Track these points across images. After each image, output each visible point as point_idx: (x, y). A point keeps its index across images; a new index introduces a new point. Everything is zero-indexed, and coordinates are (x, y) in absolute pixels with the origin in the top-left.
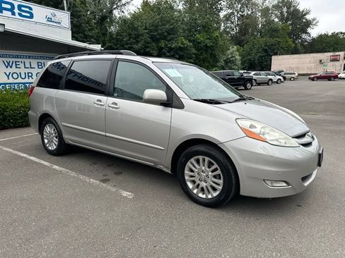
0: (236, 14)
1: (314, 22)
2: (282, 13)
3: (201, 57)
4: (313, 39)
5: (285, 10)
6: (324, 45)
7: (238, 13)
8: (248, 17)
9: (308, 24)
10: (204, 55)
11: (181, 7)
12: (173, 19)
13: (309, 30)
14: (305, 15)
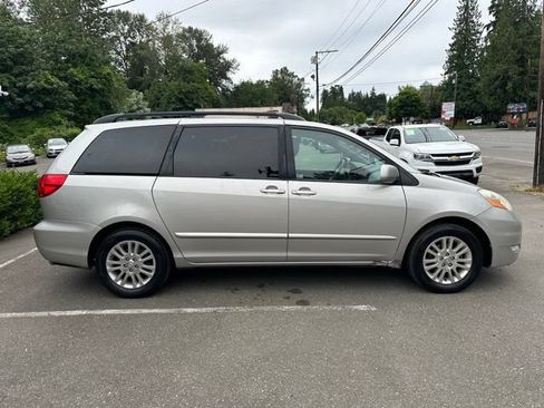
0: (122, 39)
1: (234, 65)
2: (191, 46)
3: (84, 106)
4: (237, 88)
5: (194, 42)
6: (250, 96)
7: (125, 38)
8: (143, 46)
9: (228, 66)
10: (89, 104)
11: (23, 16)
12: (21, 37)
13: (229, 75)
14: (222, 52)
